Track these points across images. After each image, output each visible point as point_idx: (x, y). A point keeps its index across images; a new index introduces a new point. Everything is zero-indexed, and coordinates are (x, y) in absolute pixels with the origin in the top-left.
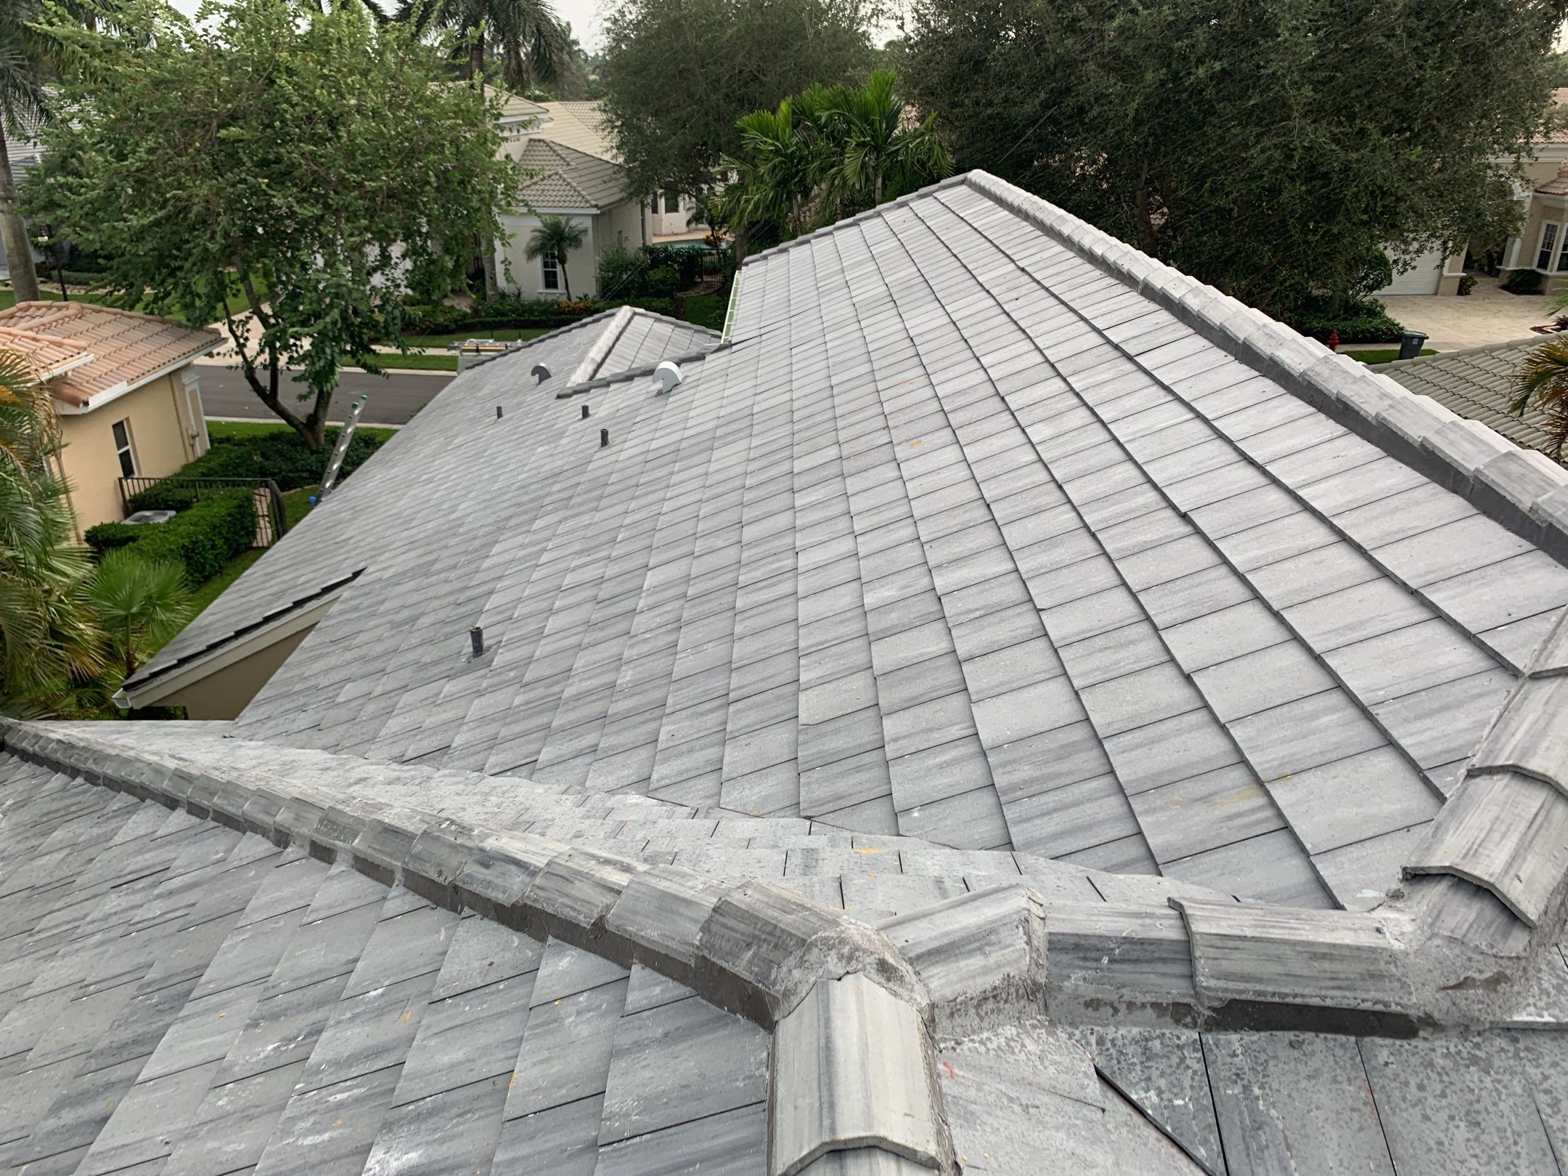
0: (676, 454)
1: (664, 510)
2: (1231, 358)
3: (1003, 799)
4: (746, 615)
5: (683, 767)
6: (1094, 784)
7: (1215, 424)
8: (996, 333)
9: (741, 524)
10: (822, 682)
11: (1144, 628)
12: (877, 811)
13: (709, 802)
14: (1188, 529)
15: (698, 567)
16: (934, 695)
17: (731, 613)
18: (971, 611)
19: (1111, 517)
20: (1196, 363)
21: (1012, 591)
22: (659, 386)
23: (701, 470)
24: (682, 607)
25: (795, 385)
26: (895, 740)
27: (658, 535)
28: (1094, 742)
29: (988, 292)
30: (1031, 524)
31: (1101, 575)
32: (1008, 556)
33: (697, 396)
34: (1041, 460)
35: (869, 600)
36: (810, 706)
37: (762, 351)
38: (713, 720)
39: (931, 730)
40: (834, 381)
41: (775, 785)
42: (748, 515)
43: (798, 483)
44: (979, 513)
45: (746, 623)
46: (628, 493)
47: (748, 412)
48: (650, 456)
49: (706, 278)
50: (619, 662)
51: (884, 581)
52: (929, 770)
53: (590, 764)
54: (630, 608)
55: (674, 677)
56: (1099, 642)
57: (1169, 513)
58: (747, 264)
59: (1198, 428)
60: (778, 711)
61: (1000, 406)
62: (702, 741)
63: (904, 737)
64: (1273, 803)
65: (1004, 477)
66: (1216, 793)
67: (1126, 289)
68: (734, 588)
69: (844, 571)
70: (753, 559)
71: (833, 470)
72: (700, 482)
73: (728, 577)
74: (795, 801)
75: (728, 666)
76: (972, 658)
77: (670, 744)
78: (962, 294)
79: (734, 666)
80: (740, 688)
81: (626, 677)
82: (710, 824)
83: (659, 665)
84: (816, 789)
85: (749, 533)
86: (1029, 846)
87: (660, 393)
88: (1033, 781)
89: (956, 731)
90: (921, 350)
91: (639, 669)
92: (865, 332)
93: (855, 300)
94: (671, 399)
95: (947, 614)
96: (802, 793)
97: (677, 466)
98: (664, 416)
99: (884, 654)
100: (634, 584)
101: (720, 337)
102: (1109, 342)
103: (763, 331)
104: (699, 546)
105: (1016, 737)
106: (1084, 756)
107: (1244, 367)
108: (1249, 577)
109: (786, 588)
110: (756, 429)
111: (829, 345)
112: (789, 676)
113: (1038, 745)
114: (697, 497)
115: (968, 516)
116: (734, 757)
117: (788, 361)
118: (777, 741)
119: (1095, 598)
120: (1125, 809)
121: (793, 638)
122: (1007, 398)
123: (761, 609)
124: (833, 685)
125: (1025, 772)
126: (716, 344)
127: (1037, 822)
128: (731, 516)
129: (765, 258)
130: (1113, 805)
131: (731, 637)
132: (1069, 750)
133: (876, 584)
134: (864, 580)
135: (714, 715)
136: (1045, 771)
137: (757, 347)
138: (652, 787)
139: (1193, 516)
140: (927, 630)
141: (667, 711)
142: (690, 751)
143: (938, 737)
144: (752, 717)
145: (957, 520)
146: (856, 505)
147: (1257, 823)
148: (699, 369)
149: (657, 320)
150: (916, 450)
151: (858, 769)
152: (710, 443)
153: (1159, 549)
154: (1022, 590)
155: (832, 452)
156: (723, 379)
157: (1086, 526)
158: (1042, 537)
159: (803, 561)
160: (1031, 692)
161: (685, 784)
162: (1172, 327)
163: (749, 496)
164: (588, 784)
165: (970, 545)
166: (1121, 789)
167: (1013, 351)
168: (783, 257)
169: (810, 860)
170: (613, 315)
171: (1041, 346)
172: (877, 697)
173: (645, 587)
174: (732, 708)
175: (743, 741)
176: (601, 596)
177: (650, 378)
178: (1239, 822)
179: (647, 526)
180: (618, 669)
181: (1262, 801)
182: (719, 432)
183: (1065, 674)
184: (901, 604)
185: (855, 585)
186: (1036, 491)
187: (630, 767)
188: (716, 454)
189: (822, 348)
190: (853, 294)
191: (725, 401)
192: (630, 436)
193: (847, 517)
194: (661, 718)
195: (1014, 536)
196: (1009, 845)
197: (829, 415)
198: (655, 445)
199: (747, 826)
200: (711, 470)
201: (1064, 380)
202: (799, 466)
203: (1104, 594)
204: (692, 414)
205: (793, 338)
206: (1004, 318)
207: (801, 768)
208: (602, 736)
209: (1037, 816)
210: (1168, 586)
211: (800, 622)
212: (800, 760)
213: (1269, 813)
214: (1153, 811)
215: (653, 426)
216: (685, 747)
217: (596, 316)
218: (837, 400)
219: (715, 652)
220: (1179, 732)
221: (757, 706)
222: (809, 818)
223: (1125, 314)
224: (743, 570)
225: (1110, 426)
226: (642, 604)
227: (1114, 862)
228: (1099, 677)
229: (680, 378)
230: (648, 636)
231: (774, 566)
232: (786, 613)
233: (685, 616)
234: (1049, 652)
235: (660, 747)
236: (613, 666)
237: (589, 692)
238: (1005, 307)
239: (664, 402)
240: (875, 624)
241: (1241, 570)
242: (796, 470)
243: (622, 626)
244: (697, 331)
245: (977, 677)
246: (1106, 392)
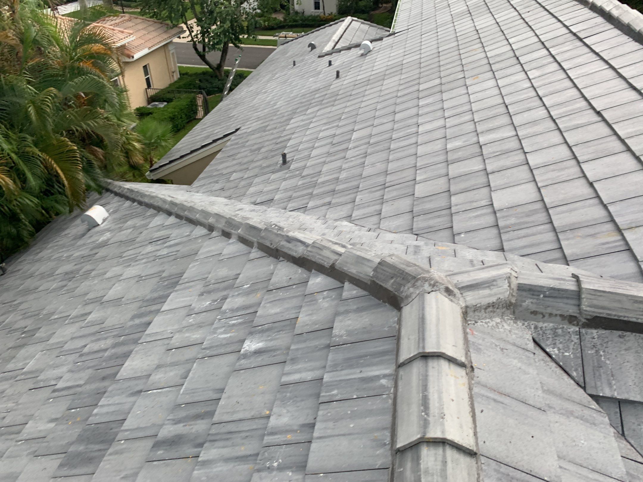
0: (368, 82)
1: (362, 106)
2: (631, 39)
3: (501, 231)
4: (395, 151)
5: (365, 212)
6: (542, 227)
7: (619, 70)
8: (517, 28)
9: (395, 113)
10: (425, 180)
11: (574, 162)
12: (447, 233)
13: (376, 226)
14: (600, 119)
15: (375, 131)
16: (475, 187)
17: (388, 151)
18: (494, 152)
19: (564, 113)
20: (614, 42)
21: (514, 144)
22: (362, 52)
23: (379, 88)
24: (367, 148)
25: (423, 51)
26: (456, 205)
27: (359, 117)
28: (544, 210)
29: (515, 9)
30: (526, 115)
31: (556, 138)
32: (513, 129)
33: (379, 56)
34: (533, 86)
35: (449, 146)
36: (420, 190)
37: (409, 36)
38: (379, 194)
39: (473, 202)
40: (440, 49)
41: (403, 221)
42: (398, 109)
43: (421, 95)
44: (503, 110)
45: (395, 155)
46: (347, 99)
47: (400, 63)
48: (357, 83)
49: (384, 5)
50: (340, 169)
51: (457, 138)
52: (470, 218)
53: (328, 209)
54: (346, 147)
55: (363, 176)
56: (551, 167)
57: (591, 111)
59: (610, 73)
60: (406, 192)
61: (516, 61)
62: (373, 203)
63: (460, 204)
64: (624, 239)
65: (515, 94)
66: (598, 233)
67: (582, 6)
68: (390, 140)
69: (439, 134)
70: (399, 128)
71: (438, 89)
72: (378, 94)
73: (387, 136)
74: (411, 228)
75: (386, 173)
76: (493, 172)
77: (360, 203)
78: (503, 10)
79: (388, 173)
80: (390, 182)
81: (343, 175)
82: (376, 234)
83: (357, 171)
84: (419, 224)
85: (398, 117)
86: (512, 250)
87: (362, 55)
88: (514, 225)
89: (484, 203)
90: (481, 36)
91: (349, 172)
92: (456, 27)
93: (452, 13)
94: (367, 58)
95: (484, 153)
96: (415, 224)
97: (369, 87)
98: (363, 65)
99: (454, 170)
100: (348, 137)
101: (389, 31)
102: (571, 32)
103: (410, 27)
104: (376, 122)
105: (509, 206)
106: (540, 215)
107: (637, 44)
108: (626, 141)
109: (413, 140)
110: (404, 71)
111: (439, 34)
112: (412, 178)
113: (519, 210)
114: (376, 101)
115: (497, 111)
116: (386, 209)
117: (419, 41)
118: (405, 204)
119: (552, 148)
120: (555, 238)
121: (415, 162)
122: (520, 58)
123: (401, 149)
124: (431, 182)
125: (513, 221)
126: (388, 33)
127: (516, 241)
128: (391, 109)
130: (550, 236)
131: (388, 161)
132: (534, 212)
133: (453, 139)
134: (447, 138)
135: (379, 192)
136: (522, 220)
137: (406, 34)
138: (352, 219)
139: (603, 113)
140: (474, 160)
141: (360, 190)
142: (368, 206)
143: (475, 205)
144: (394, 194)
145: (492, 113)
146: (446, 105)
147: (616, 247)
148: (380, 44)
149: (362, 23)
150: (476, 81)
151: (439, 217)
152: (383, 77)
153: (585, 127)
154: (519, 144)
155: (437, 81)
156: (390, 49)
157: (551, 117)
158: (530, 121)
159: (421, 129)
160: (519, 187)
161: (366, 219)
162: (603, 25)
163: (399, 100)
164: (327, 216)
165: (497, 124)
166: (554, 229)
167: (524, 36)
169: (417, 250)
170: (343, 21)
171: (538, 34)
172: (449, 187)
173: (352, 139)
174: (386, 190)
175: (390, 203)
176: (334, 142)
177: (358, 48)
178: (607, 246)
179: (354, 113)
180: (340, 172)
181: (619, 238)
182: (388, 72)
183: (535, 180)
184: (464, 148)
185: (444, 140)
186: (530, 100)
187: (344, 211)
188: (385, 82)
189: (436, 35)
190: (452, 10)
191: (391, 59)
192: (349, 74)
193: (442, 110)
194: (357, 192)
195: (517, 120)
196: (502, 249)
197: (437, 65)
198: (359, 77)
199: (390, 236)
200: (383, 89)
201: (548, 50)
202: (422, 87)
203: (556, 147)
204: (376, 64)
205: (423, 30)
206: (522, 21)
207: (414, 215)
208: (333, 198)
209: (516, 239)
210: (587, 144)
211: (418, 155)
212: (414, 212)
213: (622, 243)
214: (568, 239)
215: (359, 70)
216: (366, 205)
217: (336, 21)
218: (441, 58)
219: (380, 167)
220: (584, 207)
221: (396, 190)
222: (417, 235)
223: (581, 19)
224: (394, 133)
225: (568, 71)
226: (351, 146)
227: (548, 259)
228: (550, 182)
229: (371, 48)
230: (353, 159)
231: (409, 131)
232: (412, 151)
233: (369, 151)
234: (529, 171)
235: (356, 204)
236: (338, 170)
237: (327, 181)
238: (523, 16)
239: (364, 59)
240: (451, 157)
241: (623, 137)
242: (421, 89)
243: (342, 155)
244: (379, 28)
245: (495, 181)
246: (567, 55)
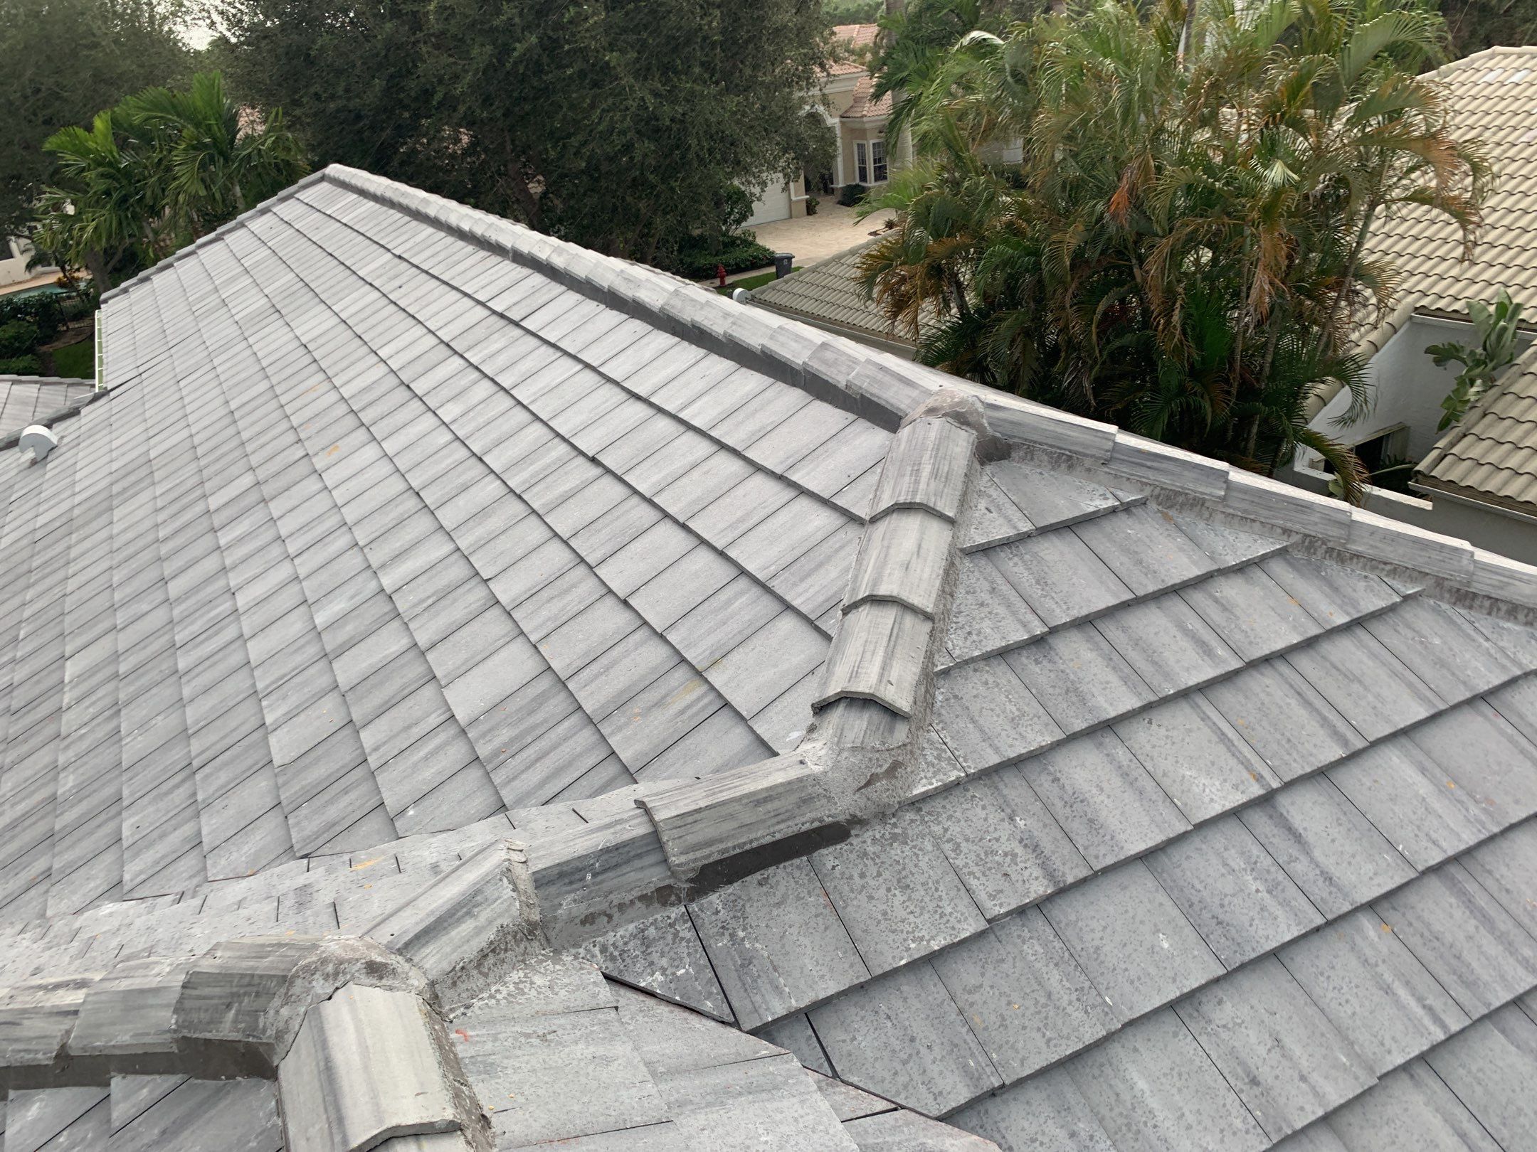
0: (68, 524)
1: (69, 590)
2: (602, 307)
3: (489, 768)
4: (193, 674)
5: (159, 855)
6: (566, 724)
7: (601, 369)
8: (387, 324)
9: (164, 581)
10: (290, 717)
11: (582, 570)
12: (375, 823)
13: (195, 881)
14: (598, 471)
15: (124, 640)
16: (406, 692)
17: (174, 678)
18: (423, 601)
19: (532, 476)
20: (575, 317)
21: (457, 571)
22: (30, 454)
23: (104, 534)
24: (117, 689)
25: (191, 419)
26: (376, 749)
27: (68, 619)
28: (560, 686)
29: (371, 285)
30: (461, 501)
31: (533, 532)
32: (447, 538)
33: (81, 455)
34: (458, 438)
35: (321, 619)
36: (282, 747)
37: (146, 391)
38: (181, 794)
39: (409, 727)
40: (233, 405)
41: (263, 836)
42: (168, 570)
43: (217, 521)
44: (411, 503)
45: (194, 683)
46: (22, 583)
47: (143, 460)
48: (38, 535)
49: (71, 325)
50: (55, 770)
51: (332, 595)
52: (415, 765)
53: (47, 891)
54: (54, 709)
55: (124, 766)
56: (545, 594)
57: (581, 460)
58: (105, 301)
59: (589, 378)
60: (250, 762)
61: (407, 394)
62: (173, 822)
63: (385, 743)
64: (712, 688)
65: (427, 462)
66: (667, 695)
67: (499, 259)
68: (172, 650)
69: (289, 598)
70: (186, 613)
71: (253, 497)
72: (105, 548)
73: (163, 641)
74: (288, 846)
75: (185, 734)
76: (433, 646)
77: (137, 837)
78: (347, 291)
79: (190, 732)
80: (203, 752)
81: (68, 782)
82: (197, 902)
83: (104, 758)
84: (306, 825)
85: (175, 588)
86: (520, 801)
87: (34, 463)
88: (507, 744)
89: (434, 720)
90: (317, 355)
91: (81, 771)
92: (255, 348)
93: (236, 318)
94: (50, 466)
95: (401, 611)
96: (294, 834)
97: (74, 537)
98: (44, 487)
99: (348, 670)
100: (54, 679)
101: (93, 386)
102: (494, 312)
103: (141, 369)
104: (120, 618)
105: (489, 705)
106: (553, 702)
107: (615, 313)
108: (656, 500)
109: (230, 633)
110: (157, 476)
111: (219, 370)
112: (254, 722)
113: (511, 706)
114: (104, 565)
115: (401, 509)
116: (211, 826)
117: (177, 396)
118: (256, 793)
119: (534, 555)
120: (597, 736)
121: (249, 683)
122: (412, 386)
123: (207, 663)
124: (302, 717)
125: (505, 734)
126: (89, 395)
127: (524, 776)
128: (151, 575)
129: (125, 291)
130: (587, 735)
131: (181, 703)
132: (541, 699)
133: (324, 601)
134: (310, 602)
135: (181, 790)
136: (522, 727)
137: (139, 387)
138: (126, 888)
139: (599, 457)
140: (384, 632)
141: (125, 803)
142: (163, 836)
143: (417, 732)
144: (223, 777)
145: (392, 515)
146: (284, 528)
147: (703, 708)
148: (77, 426)
149: (14, 382)
150: (335, 456)
151: (346, 791)
152: (106, 504)
153: (579, 495)
154: (468, 566)
155: (248, 480)
156: (108, 429)
157: (512, 491)
158: (475, 511)
159: (242, 600)
160: (496, 659)
161: (165, 872)
162: (546, 288)
163: (164, 549)
164: (49, 913)
165: (408, 537)
166: (590, 720)
167: (407, 338)
168: (146, 287)
169: (304, 896)
171: (432, 328)
172: (349, 714)
173: (67, 680)
174: (198, 776)
175: (218, 804)
176: (15, 705)
177: (17, 449)
178: (690, 712)
179: (53, 613)
180: (55, 779)
181: (705, 688)
182: (116, 489)
183: (522, 633)
184: (355, 613)
185: (303, 608)
186: (460, 469)
187: (97, 876)
188: (117, 514)
189: (212, 375)
190: (234, 311)
191: (114, 454)
192: (8, 519)
193: (279, 542)
194: (120, 813)
195: (448, 517)
196: (503, 807)
197: (235, 442)
198: (41, 521)
199: (238, 889)
200: (115, 531)
201: (462, 356)
202: (214, 503)
203: (541, 549)
204: (78, 476)
205: (178, 370)
206: (392, 307)
207: (287, 810)
208: (54, 856)
209: (523, 772)
210: (593, 526)
211: (253, 664)
212: (284, 803)
213: (711, 696)
214: (620, 729)
215: (35, 501)
216: (155, 834)
218: (241, 424)
219: (165, 725)
220: (627, 653)
221: (226, 764)
222: (303, 857)
223: (503, 283)
224: (177, 629)
225: (512, 392)
226: (67, 699)
227: (597, 786)
228: (551, 626)
229: (55, 440)
230: (83, 731)
231: (212, 614)
232: (236, 659)
233: (122, 696)
234: (504, 617)
235: (125, 844)
236: (49, 777)
237: (26, 815)
238: (391, 297)
239: (41, 472)
240: (331, 642)
241: (648, 495)
242: (212, 508)
243: (50, 730)
244: (70, 385)
245: (441, 661)
246: (501, 360)
